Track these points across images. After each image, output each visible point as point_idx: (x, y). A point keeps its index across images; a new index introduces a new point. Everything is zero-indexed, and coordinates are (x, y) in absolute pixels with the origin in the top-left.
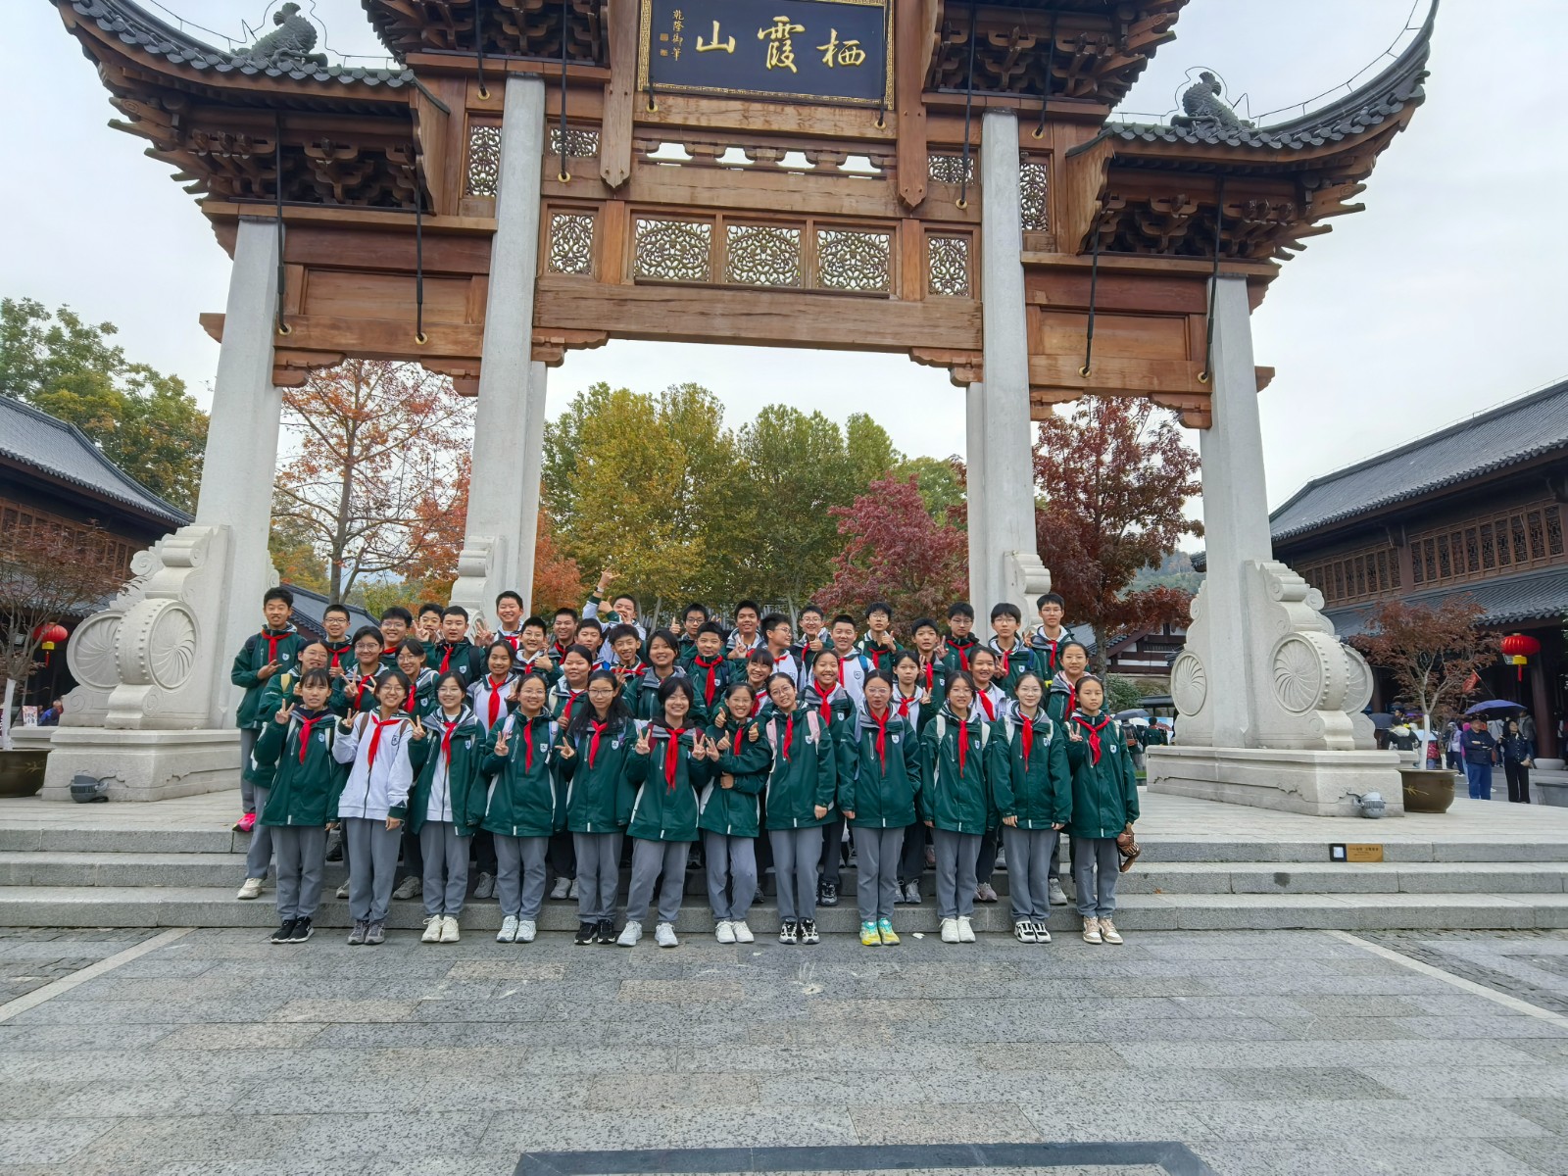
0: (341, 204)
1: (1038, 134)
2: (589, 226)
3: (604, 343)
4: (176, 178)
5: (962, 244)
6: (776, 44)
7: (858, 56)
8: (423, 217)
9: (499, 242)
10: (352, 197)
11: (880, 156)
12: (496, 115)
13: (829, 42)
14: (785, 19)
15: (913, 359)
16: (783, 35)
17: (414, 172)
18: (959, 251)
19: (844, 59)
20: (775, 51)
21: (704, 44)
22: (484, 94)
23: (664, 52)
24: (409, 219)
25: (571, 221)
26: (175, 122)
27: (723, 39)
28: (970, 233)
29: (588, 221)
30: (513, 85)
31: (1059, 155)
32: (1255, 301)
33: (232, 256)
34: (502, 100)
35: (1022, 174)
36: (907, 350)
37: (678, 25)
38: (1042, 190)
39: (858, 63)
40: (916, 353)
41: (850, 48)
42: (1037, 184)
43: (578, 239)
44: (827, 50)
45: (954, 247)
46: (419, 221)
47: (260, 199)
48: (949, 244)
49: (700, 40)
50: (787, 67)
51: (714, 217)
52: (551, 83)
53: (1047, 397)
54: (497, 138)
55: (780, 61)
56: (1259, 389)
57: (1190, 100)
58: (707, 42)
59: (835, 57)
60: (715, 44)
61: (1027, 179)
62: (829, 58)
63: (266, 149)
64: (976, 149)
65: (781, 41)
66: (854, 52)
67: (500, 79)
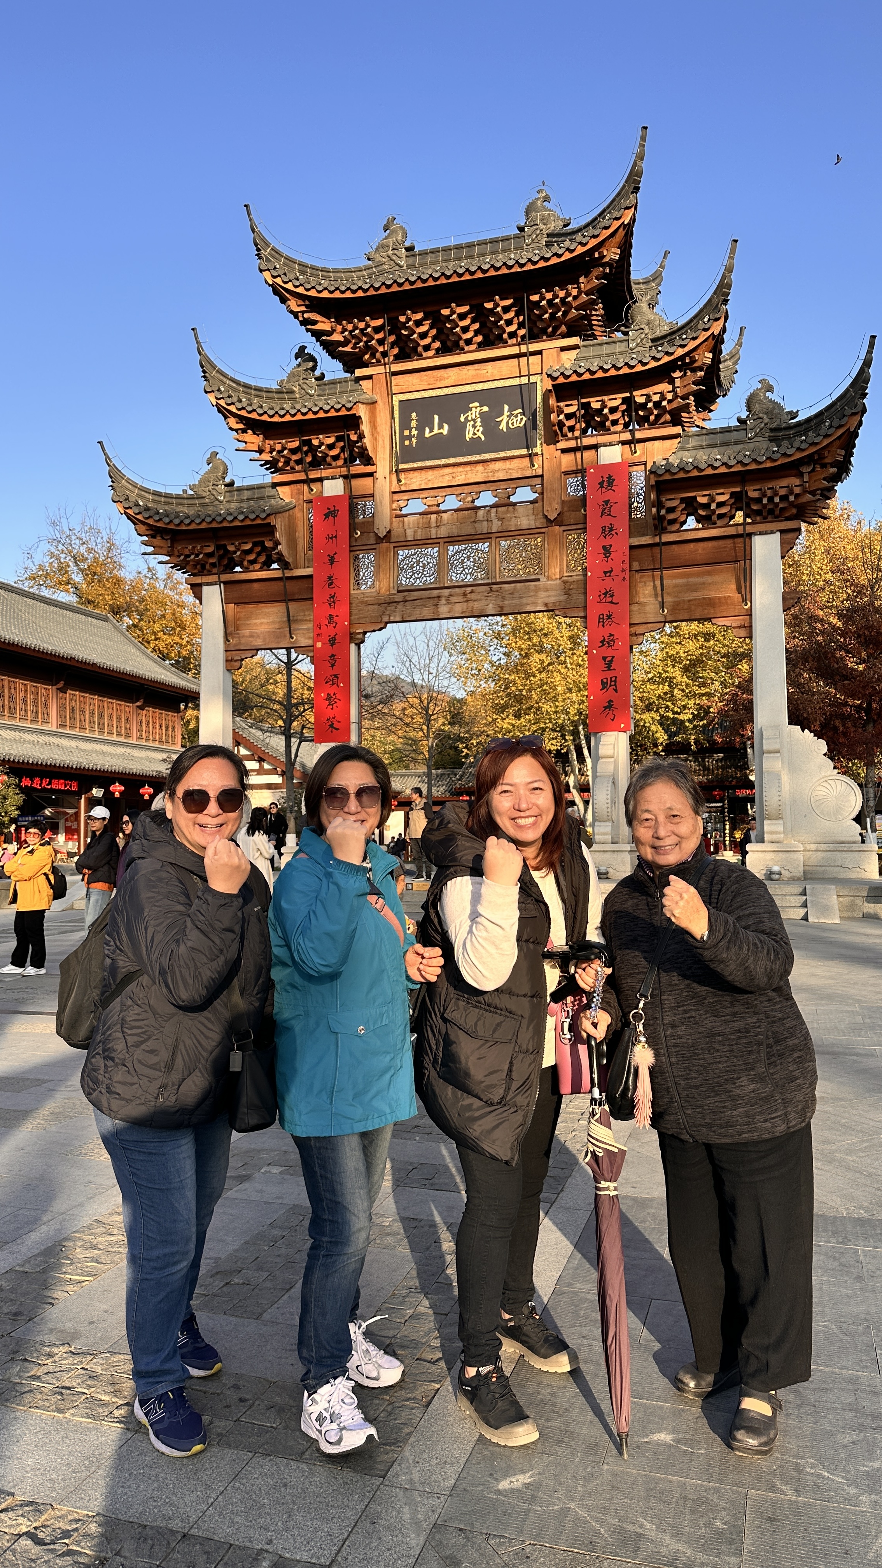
1: (635, 453)
2: (373, 560)
3: (385, 627)
7: (522, 419)
8: (286, 571)
11: (536, 485)
13: (503, 414)
14: (477, 404)
16: (476, 416)
18: (586, 541)
19: (513, 424)
20: (471, 428)
21: (430, 432)
22: (312, 491)
23: (407, 443)
25: (363, 557)
26: (169, 544)
27: (441, 427)
30: (326, 484)
31: (649, 465)
37: (414, 423)
38: (642, 488)
39: (521, 425)
41: (516, 416)
42: (639, 485)
43: (368, 567)
44: (502, 421)
45: (583, 539)
46: (283, 574)
48: (580, 537)
49: (427, 430)
50: (479, 437)
51: (439, 543)
52: (346, 478)
53: (640, 630)
55: (474, 434)
57: (751, 402)
58: (432, 429)
59: (507, 423)
60: (436, 431)
62: (503, 426)
65: (474, 420)
66: (520, 417)
67: (319, 482)
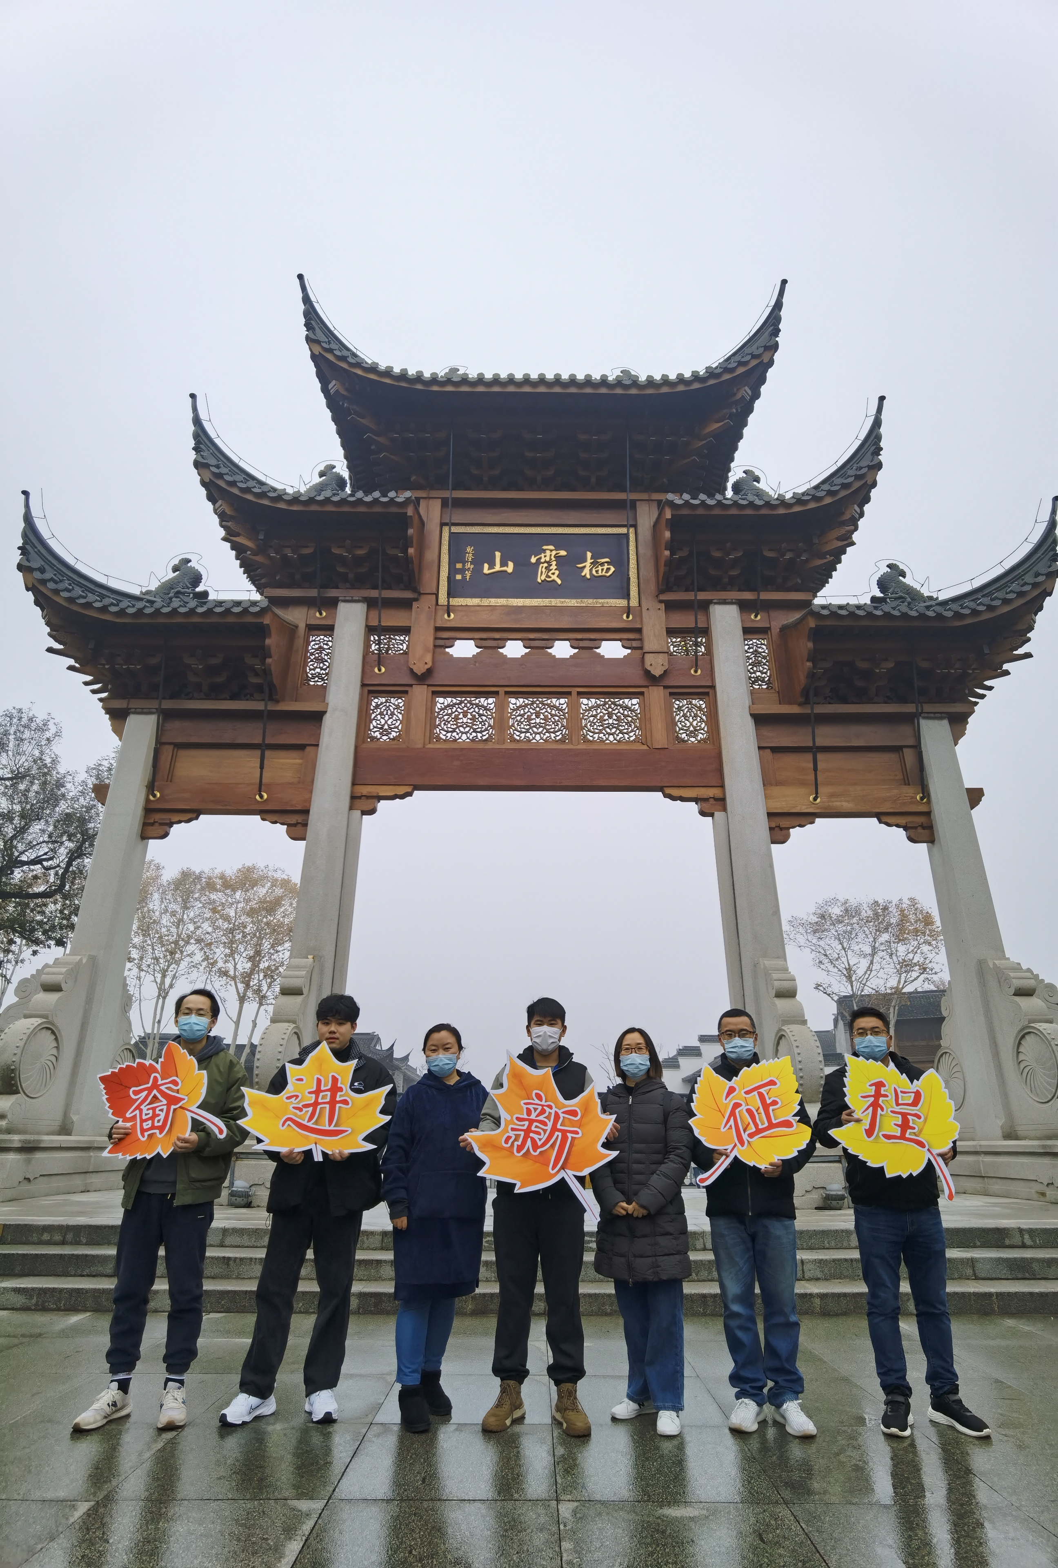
0: (208, 697)
1: (756, 616)
2: (401, 705)
3: (410, 794)
4: (86, 684)
5: (701, 702)
6: (546, 565)
7: (608, 569)
8: (269, 703)
9: (327, 720)
10: (215, 692)
11: (629, 640)
12: (329, 629)
13: (585, 561)
14: (552, 547)
15: (666, 796)
16: (551, 559)
17: (264, 671)
18: (700, 709)
19: (597, 572)
20: (544, 570)
21: (489, 569)
22: (321, 614)
23: (459, 577)
24: (258, 706)
25: (386, 702)
26: (91, 646)
27: (504, 563)
28: (707, 694)
29: (400, 701)
30: (342, 607)
31: (775, 630)
32: (958, 735)
33: (120, 740)
34: (334, 618)
35: (746, 647)
36: (660, 789)
37: (470, 557)
38: (764, 658)
39: (608, 574)
40: (668, 791)
41: (602, 564)
42: (760, 653)
43: (393, 714)
44: (585, 567)
45: (696, 705)
46: (266, 706)
47: (147, 697)
48: (691, 703)
49: (486, 566)
50: (554, 581)
51: (497, 693)
52: (371, 603)
53: (784, 822)
54: (330, 644)
55: (548, 576)
56: (972, 808)
57: (882, 584)
58: (492, 566)
59: (591, 570)
60: (498, 568)
61: (751, 650)
62: (586, 572)
63: (153, 661)
64: (706, 631)
65: (549, 563)
66: (606, 566)
67: (332, 604)
